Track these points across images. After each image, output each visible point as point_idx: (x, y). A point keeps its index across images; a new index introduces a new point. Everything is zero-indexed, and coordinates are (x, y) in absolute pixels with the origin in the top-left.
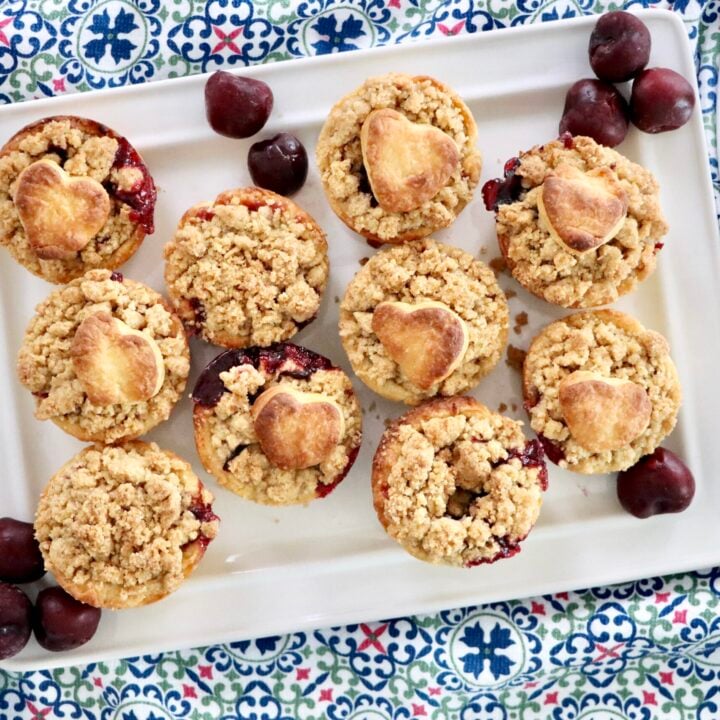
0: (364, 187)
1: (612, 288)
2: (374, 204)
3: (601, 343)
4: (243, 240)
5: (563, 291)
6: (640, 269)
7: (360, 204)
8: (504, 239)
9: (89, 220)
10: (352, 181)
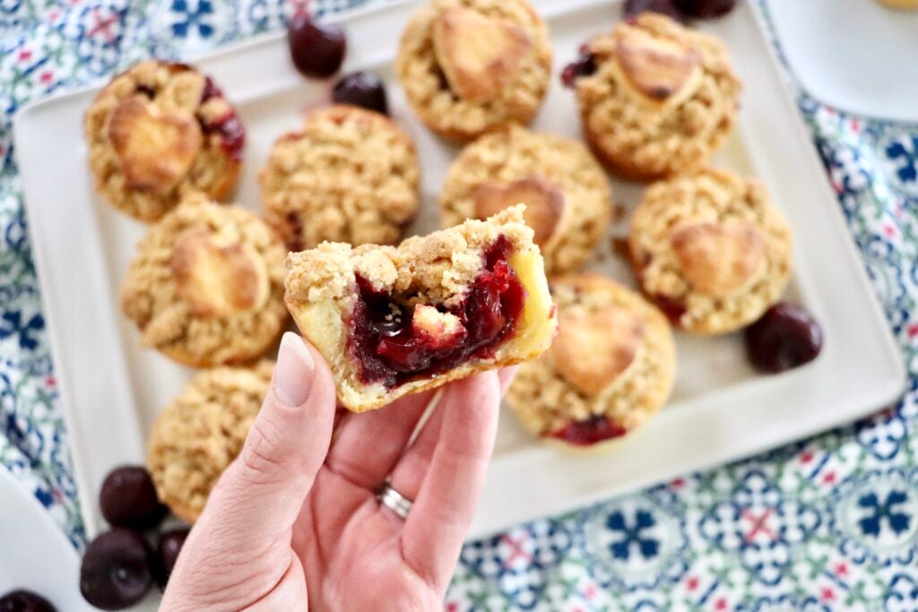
0: (444, 84)
1: (700, 143)
2: (456, 99)
3: (701, 194)
4: (334, 150)
5: (653, 151)
6: (724, 124)
7: (442, 102)
8: (586, 113)
9: (180, 149)
10: (432, 82)
